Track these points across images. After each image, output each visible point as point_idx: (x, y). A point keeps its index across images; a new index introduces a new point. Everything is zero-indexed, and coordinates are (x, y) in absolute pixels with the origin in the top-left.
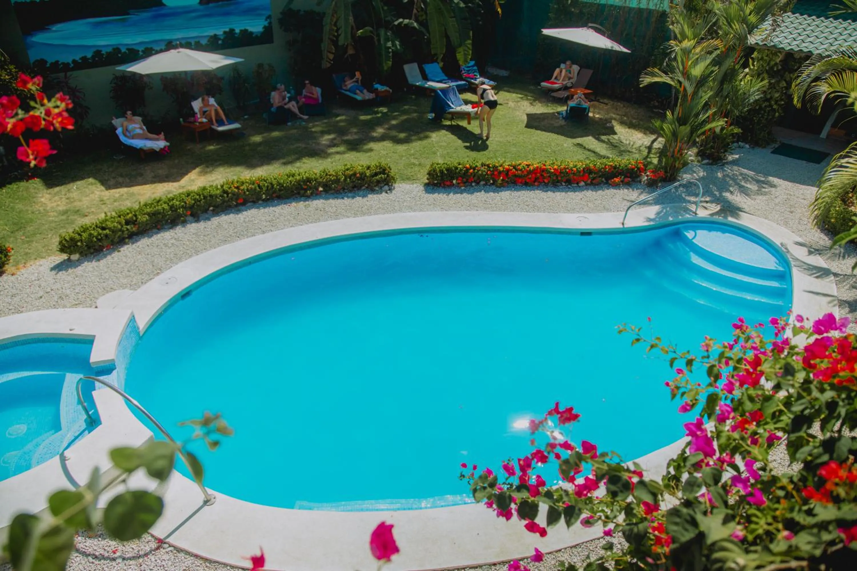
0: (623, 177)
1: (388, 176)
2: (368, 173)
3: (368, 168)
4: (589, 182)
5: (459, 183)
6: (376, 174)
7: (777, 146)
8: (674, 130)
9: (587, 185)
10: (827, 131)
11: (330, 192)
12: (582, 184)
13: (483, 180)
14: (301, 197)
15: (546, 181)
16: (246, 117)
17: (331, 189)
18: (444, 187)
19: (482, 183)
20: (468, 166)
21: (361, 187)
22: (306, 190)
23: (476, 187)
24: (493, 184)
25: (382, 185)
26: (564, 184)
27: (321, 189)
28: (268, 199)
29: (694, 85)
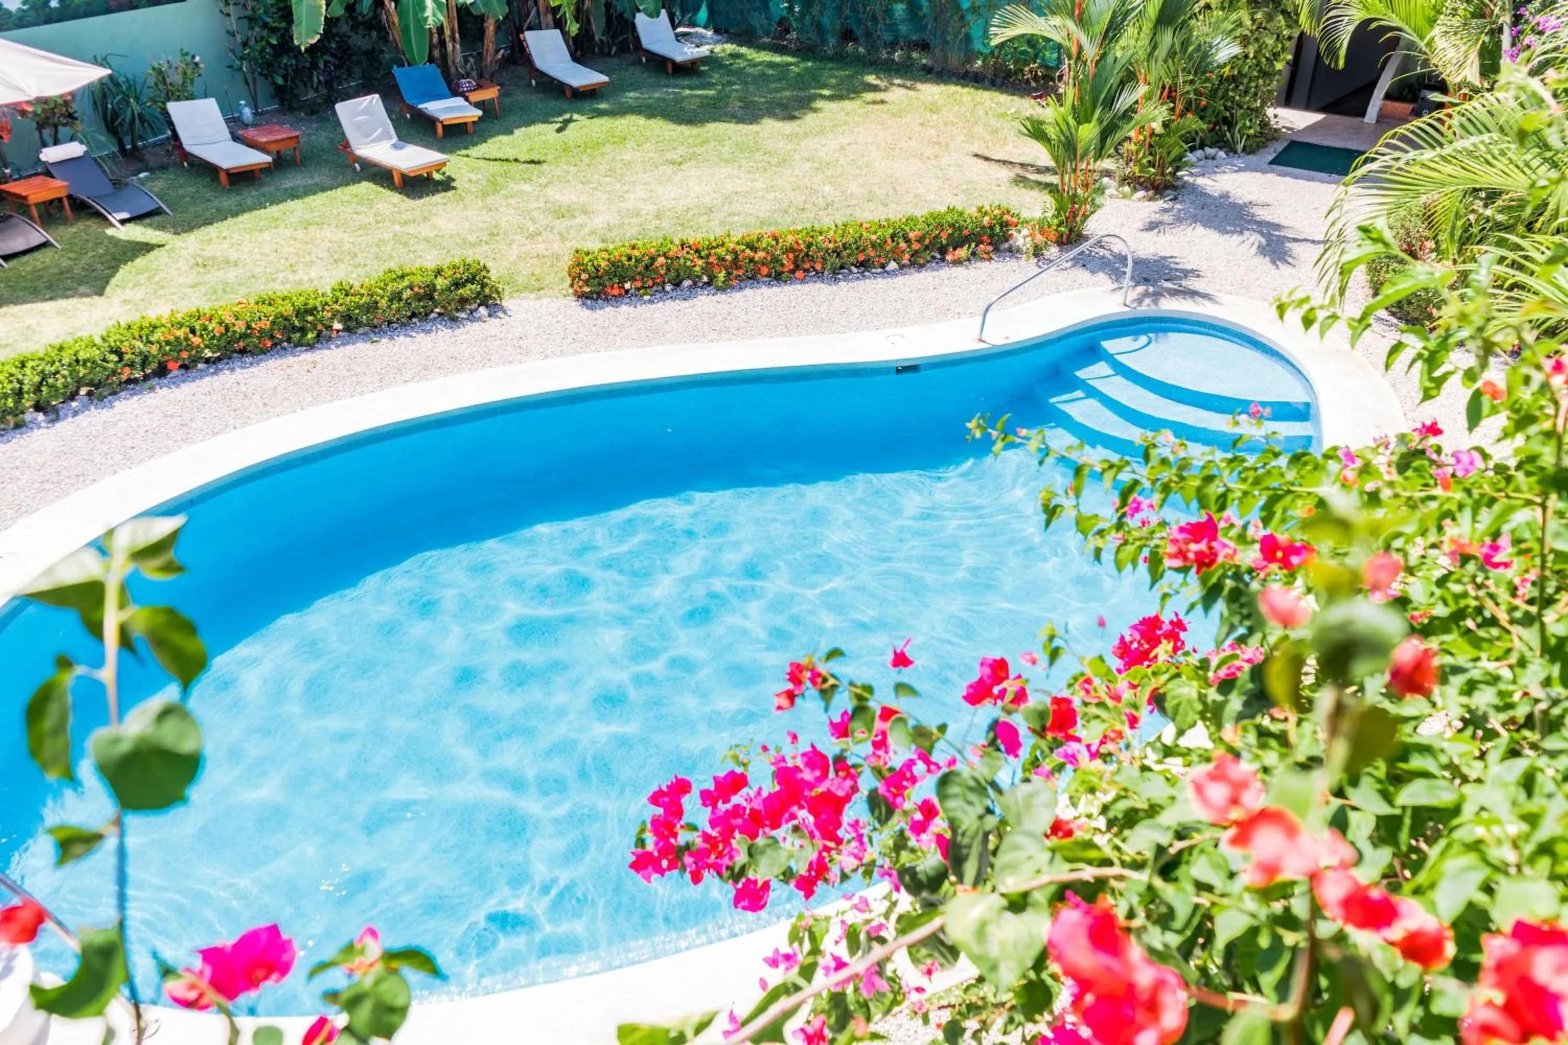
0: (973, 245)
1: (483, 286)
2: (441, 283)
3: (439, 272)
4: (905, 261)
5: (638, 289)
6: (457, 285)
7: (1280, 149)
8: (1067, 138)
9: (902, 267)
10: (1376, 109)
11: (361, 330)
12: (892, 265)
13: (688, 277)
14: (296, 346)
15: (818, 267)
16: (142, 175)
17: (359, 324)
18: (607, 300)
19: (687, 283)
20: (653, 250)
21: (426, 315)
22: (303, 330)
23: (674, 294)
24: (709, 284)
25: (474, 306)
26: (854, 269)
27: (337, 326)
28: (219, 359)
29: (1099, 39)
